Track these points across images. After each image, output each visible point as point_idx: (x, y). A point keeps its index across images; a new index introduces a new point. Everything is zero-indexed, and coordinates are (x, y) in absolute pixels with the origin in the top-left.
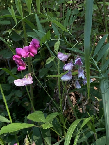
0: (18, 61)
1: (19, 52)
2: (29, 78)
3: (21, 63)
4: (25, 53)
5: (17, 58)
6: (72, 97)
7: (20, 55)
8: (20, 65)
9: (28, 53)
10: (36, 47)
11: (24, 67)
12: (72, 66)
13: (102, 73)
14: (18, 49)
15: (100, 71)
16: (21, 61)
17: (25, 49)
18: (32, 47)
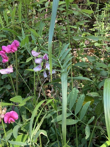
0: (3, 55)
1: (4, 49)
2: (10, 68)
3: (5, 57)
4: (8, 49)
5: (2, 53)
6: (49, 94)
7: (5, 51)
8: (4, 58)
9: (10, 49)
10: (16, 46)
11: (7, 60)
12: (41, 61)
13: (63, 69)
14: (3, 47)
15: (62, 67)
16: (5, 55)
17: (8, 46)
18: (13, 45)
